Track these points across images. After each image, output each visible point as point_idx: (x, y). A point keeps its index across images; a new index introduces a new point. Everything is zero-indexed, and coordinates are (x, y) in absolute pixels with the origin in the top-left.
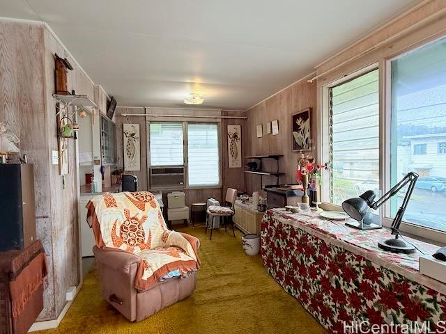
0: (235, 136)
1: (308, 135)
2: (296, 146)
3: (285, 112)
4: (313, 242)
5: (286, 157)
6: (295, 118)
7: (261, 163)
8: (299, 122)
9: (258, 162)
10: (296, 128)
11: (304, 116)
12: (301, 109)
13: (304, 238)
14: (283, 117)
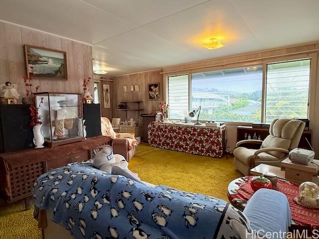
0: (107, 90)
1: (157, 93)
2: (151, 98)
3: (144, 83)
4: (175, 128)
5: (144, 103)
6: (150, 86)
7: (126, 105)
8: (152, 88)
9: (124, 104)
10: (151, 90)
11: (156, 86)
12: (153, 82)
13: (172, 128)
14: (142, 84)
